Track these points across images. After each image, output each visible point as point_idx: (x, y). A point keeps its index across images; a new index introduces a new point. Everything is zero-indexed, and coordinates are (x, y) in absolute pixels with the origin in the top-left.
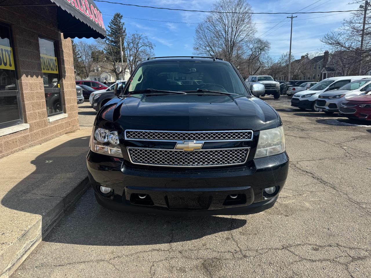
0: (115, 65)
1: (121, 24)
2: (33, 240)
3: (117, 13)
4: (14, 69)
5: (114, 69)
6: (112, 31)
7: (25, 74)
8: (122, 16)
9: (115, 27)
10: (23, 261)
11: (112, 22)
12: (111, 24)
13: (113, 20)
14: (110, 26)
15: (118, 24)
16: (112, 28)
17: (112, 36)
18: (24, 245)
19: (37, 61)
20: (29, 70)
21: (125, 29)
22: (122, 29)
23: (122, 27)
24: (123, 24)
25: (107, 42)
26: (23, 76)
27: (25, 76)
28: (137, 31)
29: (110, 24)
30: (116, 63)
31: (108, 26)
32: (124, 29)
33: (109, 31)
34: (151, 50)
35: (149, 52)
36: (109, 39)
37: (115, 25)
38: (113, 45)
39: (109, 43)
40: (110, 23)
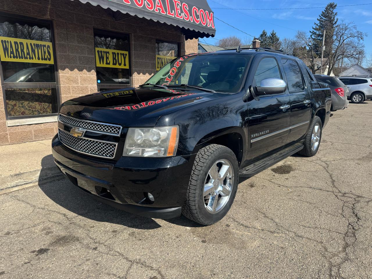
0: (313, 61)
1: (333, 15)
2: (28, 181)
3: (331, 2)
4: (128, 68)
5: (311, 65)
6: (321, 23)
7: (136, 72)
8: (336, 6)
9: (325, 19)
10: (13, 191)
11: (323, 14)
12: (322, 16)
13: (324, 11)
14: (319, 19)
15: (328, 16)
16: (322, 21)
17: (320, 30)
18: (17, 181)
19: (152, 61)
20: (142, 68)
21: (337, 19)
22: (333, 20)
23: (334, 18)
24: (335, 14)
25: (313, 37)
26: (135, 73)
27: (137, 73)
28: (343, 21)
29: (320, 17)
30: (314, 59)
31: (318, 19)
32: (335, 21)
33: (317, 25)
34: (359, 41)
35: (357, 44)
36: (316, 33)
37: (325, 17)
38: (319, 39)
39: (315, 37)
40: (320, 15)
